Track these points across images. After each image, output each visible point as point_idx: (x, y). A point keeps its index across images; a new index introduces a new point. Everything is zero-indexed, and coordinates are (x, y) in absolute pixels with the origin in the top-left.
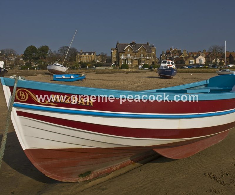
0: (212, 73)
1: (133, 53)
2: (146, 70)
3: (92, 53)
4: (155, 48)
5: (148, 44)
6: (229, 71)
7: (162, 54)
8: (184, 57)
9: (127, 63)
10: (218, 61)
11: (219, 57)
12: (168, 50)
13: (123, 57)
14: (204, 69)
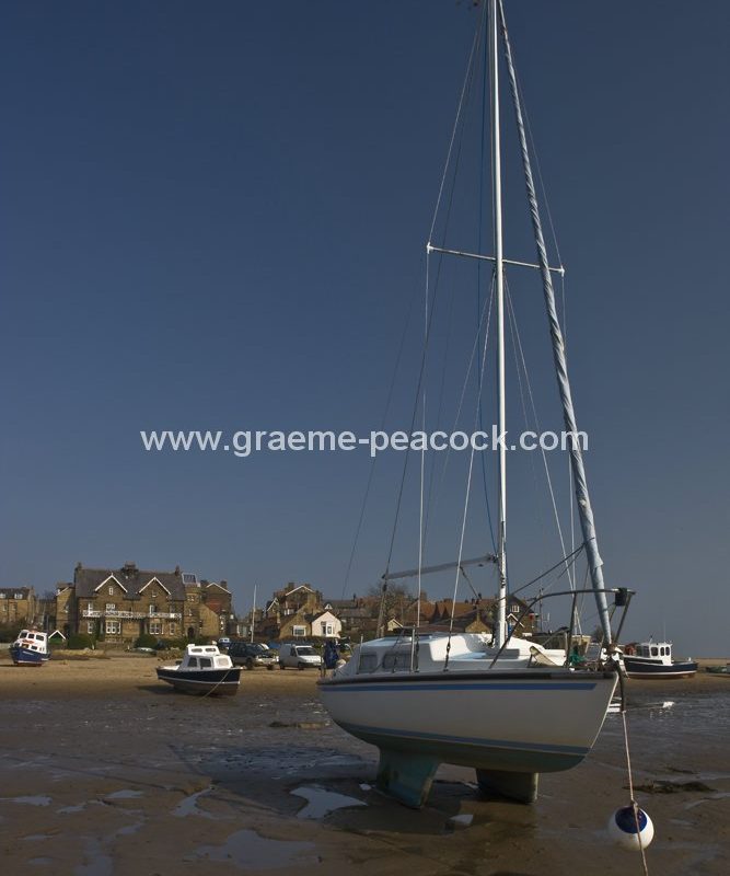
1: (124, 599)
3: (18, 591)
4: (199, 585)
5: (177, 573)
9: (104, 630)
13: (90, 613)
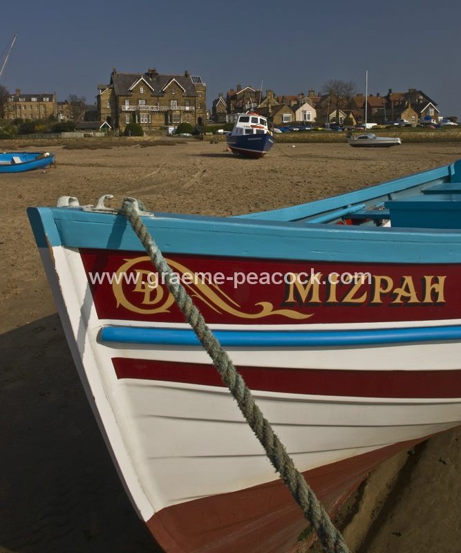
0: (331, 142)
1: (152, 96)
2: (186, 137)
3: (46, 96)
4: (204, 85)
5: (186, 75)
6: (374, 138)
7: (219, 99)
8: (270, 106)
9: (139, 120)
10: (342, 116)
11: (344, 107)
12: (232, 90)
13: (127, 107)
14: (316, 135)
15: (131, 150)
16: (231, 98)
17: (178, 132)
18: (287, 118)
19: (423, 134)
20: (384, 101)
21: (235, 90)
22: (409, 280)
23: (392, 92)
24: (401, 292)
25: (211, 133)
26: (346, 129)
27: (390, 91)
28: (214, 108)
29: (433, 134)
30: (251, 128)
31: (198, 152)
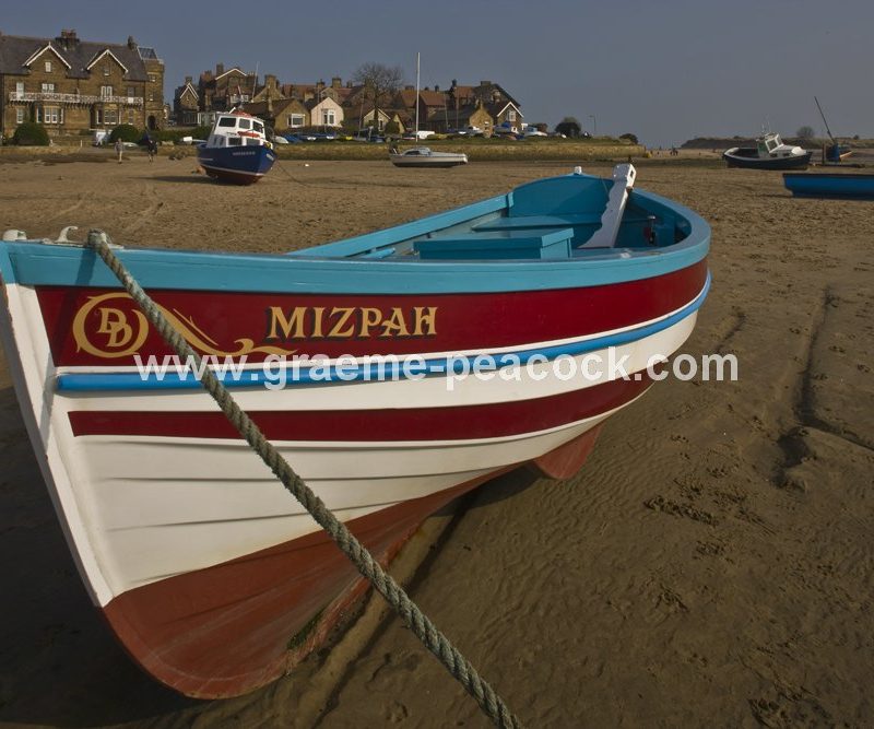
0: (367, 159)
1: (67, 77)
4: (161, 62)
5: (131, 45)
6: (429, 153)
7: (185, 87)
8: (270, 100)
9: (41, 118)
10: (383, 118)
11: (385, 105)
12: (208, 73)
13: (19, 95)
14: (343, 148)
15: (27, 169)
16: (207, 85)
17: (112, 139)
18: (297, 121)
19: (499, 148)
20: (446, 97)
21: (214, 72)
22: (398, 312)
23: (458, 84)
24: (390, 324)
25: (171, 143)
26: (388, 140)
27: (454, 83)
28: (177, 101)
29: (513, 148)
30: (238, 136)
31: (150, 173)
